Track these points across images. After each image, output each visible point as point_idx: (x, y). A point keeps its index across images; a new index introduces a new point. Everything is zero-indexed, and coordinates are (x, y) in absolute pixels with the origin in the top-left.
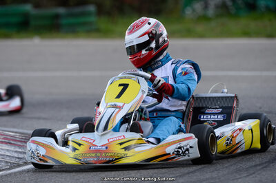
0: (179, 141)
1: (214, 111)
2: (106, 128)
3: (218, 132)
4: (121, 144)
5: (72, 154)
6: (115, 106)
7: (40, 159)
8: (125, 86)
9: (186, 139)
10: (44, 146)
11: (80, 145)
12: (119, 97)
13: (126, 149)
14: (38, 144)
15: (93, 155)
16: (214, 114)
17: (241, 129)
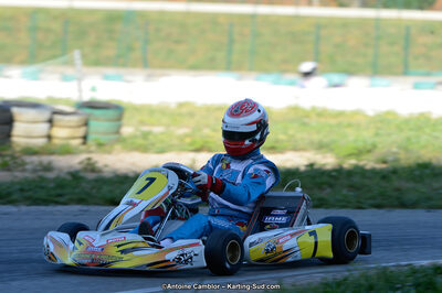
0: (183, 247)
2: (107, 227)
4: (119, 246)
6: (130, 203)
8: (152, 181)
9: (191, 245)
11: (80, 244)
12: (139, 193)
13: (122, 252)
15: (89, 256)
16: (279, 215)
17: (293, 235)
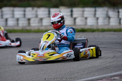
0: (68, 52)
1: (80, 44)
2: (43, 49)
3: (81, 50)
4: (48, 54)
5: (32, 58)
6: (46, 42)
7: (22, 60)
8: (49, 35)
9: (70, 52)
11: (34, 55)
12: (47, 39)
13: (50, 55)
14: (20, 55)
15: (39, 58)
17: (89, 50)
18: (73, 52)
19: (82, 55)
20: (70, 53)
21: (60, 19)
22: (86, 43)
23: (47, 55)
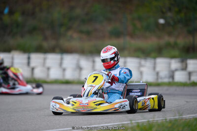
0: (121, 102)
1: (136, 91)
2: (87, 96)
3: (138, 99)
4: (94, 103)
5: (72, 107)
6: (91, 86)
7: (57, 110)
8: (97, 77)
9: (124, 101)
10: (59, 103)
11: (75, 103)
12: (93, 82)
13: (96, 105)
14: (56, 103)
16: (136, 92)
17: (149, 99)
18: (128, 103)
19: (140, 105)
20: (123, 103)
21: (113, 55)
22: (144, 89)
23: (93, 105)
